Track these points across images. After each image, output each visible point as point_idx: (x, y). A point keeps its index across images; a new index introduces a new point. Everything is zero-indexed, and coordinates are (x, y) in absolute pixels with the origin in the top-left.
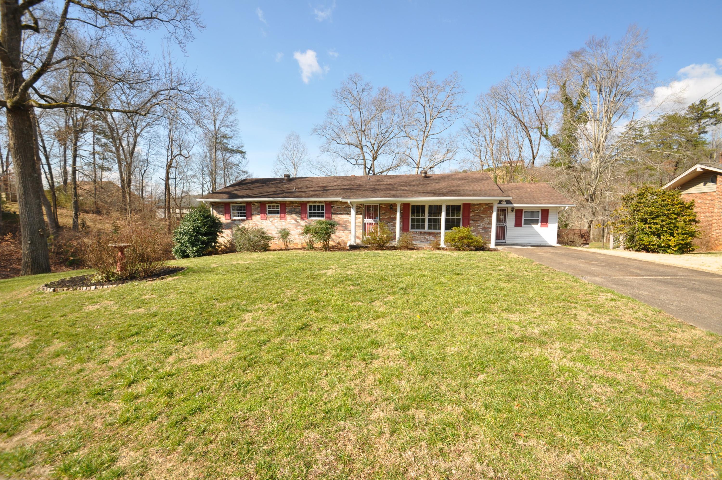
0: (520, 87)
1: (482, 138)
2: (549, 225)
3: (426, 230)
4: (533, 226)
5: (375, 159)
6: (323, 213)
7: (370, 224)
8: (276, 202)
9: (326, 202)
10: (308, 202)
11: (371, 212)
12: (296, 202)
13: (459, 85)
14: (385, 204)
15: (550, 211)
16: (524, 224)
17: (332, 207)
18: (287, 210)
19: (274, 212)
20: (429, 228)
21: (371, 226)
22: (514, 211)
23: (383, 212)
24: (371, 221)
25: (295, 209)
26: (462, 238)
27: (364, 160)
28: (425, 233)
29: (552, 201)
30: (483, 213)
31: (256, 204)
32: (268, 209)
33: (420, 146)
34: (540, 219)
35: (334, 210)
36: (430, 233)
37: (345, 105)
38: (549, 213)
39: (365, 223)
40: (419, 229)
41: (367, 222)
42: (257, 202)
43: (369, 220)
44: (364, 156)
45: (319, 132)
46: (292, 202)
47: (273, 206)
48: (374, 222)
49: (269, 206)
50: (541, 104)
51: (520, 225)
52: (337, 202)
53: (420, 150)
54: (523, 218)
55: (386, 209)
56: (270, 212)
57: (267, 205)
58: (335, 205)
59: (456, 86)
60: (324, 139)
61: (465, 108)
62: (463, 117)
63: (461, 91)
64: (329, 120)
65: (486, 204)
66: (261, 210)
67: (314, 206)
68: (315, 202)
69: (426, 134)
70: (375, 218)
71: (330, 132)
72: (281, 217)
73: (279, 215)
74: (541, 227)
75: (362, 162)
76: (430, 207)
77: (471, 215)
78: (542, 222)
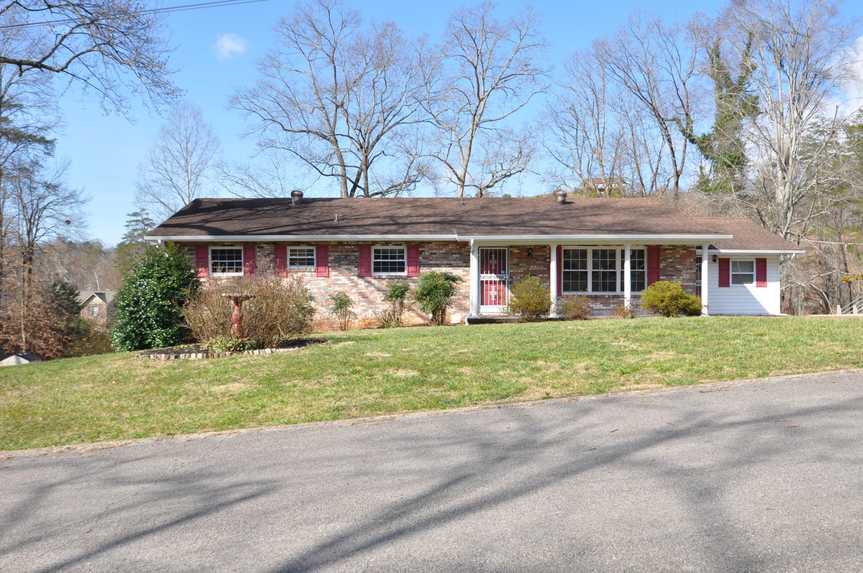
0: (645, 45)
1: (580, 134)
2: (769, 284)
3: (590, 291)
4: (746, 285)
5: (367, 164)
6: (403, 263)
7: (491, 282)
8: (308, 243)
9: (408, 243)
10: (374, 243)
11: (493, 262)
12: (349, 243)
13: (535, 30)
14: (517, 247)
15: (768, 261)
16: (733, 283)
17: (421, 253)
18: (330, 258)
19: (302, 262)
20: (594, 289)
21: (493, 287)
22: (717, 261)
23: (516, 260)
24: (493, 277)
25: (346, 257)
26: (674, 298)
27: (344, 166)
28: (588, 296)
29: (770, 245)
30: (680, 263)
31: (266, 247)
32: (289, 257)
33: (465, 142)
34: (754, 273)
35: (425, 258)
36: (596, 298)
37: (297, 51)
38: (768, 265)
39: (482, 282)
40: (577, 290)
41: (485, 280)
42: (268, 243)
43: (489, 275)
44: (341, 158)
45: (245, 103)
46: (341, 243)
47: (300, 251)
48: (498, 280)
49: (291, 251)
50: (684, 78)
51: (727, 284)
52: (429, 242)
53: (466, 152)
54: (731, 273)
55: (520, 256)
56: (293, 262)
57: (289, 248)
58: (426, 249)
59: (531, 32)
60: (255, 119)
61: (549, 73)
62: (544, 90)
63: (541, 43)
64: (266, 79)
65: (684, 247)
66: (276, 257)
67: (385, 251)
68: (387, 243)
69: (477, 119)
70: (500, 273)
71: (269, 104)
72: (317, 271)
73: (313, 268)
74: (757, 287)
75: (339, 170)
76: (595, 253)
77: (662, 265)
78: (757, 280)
